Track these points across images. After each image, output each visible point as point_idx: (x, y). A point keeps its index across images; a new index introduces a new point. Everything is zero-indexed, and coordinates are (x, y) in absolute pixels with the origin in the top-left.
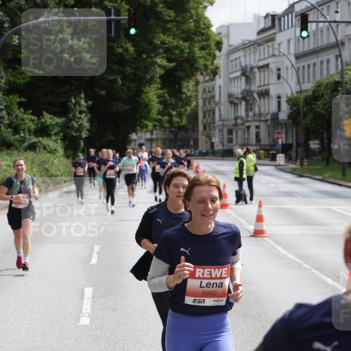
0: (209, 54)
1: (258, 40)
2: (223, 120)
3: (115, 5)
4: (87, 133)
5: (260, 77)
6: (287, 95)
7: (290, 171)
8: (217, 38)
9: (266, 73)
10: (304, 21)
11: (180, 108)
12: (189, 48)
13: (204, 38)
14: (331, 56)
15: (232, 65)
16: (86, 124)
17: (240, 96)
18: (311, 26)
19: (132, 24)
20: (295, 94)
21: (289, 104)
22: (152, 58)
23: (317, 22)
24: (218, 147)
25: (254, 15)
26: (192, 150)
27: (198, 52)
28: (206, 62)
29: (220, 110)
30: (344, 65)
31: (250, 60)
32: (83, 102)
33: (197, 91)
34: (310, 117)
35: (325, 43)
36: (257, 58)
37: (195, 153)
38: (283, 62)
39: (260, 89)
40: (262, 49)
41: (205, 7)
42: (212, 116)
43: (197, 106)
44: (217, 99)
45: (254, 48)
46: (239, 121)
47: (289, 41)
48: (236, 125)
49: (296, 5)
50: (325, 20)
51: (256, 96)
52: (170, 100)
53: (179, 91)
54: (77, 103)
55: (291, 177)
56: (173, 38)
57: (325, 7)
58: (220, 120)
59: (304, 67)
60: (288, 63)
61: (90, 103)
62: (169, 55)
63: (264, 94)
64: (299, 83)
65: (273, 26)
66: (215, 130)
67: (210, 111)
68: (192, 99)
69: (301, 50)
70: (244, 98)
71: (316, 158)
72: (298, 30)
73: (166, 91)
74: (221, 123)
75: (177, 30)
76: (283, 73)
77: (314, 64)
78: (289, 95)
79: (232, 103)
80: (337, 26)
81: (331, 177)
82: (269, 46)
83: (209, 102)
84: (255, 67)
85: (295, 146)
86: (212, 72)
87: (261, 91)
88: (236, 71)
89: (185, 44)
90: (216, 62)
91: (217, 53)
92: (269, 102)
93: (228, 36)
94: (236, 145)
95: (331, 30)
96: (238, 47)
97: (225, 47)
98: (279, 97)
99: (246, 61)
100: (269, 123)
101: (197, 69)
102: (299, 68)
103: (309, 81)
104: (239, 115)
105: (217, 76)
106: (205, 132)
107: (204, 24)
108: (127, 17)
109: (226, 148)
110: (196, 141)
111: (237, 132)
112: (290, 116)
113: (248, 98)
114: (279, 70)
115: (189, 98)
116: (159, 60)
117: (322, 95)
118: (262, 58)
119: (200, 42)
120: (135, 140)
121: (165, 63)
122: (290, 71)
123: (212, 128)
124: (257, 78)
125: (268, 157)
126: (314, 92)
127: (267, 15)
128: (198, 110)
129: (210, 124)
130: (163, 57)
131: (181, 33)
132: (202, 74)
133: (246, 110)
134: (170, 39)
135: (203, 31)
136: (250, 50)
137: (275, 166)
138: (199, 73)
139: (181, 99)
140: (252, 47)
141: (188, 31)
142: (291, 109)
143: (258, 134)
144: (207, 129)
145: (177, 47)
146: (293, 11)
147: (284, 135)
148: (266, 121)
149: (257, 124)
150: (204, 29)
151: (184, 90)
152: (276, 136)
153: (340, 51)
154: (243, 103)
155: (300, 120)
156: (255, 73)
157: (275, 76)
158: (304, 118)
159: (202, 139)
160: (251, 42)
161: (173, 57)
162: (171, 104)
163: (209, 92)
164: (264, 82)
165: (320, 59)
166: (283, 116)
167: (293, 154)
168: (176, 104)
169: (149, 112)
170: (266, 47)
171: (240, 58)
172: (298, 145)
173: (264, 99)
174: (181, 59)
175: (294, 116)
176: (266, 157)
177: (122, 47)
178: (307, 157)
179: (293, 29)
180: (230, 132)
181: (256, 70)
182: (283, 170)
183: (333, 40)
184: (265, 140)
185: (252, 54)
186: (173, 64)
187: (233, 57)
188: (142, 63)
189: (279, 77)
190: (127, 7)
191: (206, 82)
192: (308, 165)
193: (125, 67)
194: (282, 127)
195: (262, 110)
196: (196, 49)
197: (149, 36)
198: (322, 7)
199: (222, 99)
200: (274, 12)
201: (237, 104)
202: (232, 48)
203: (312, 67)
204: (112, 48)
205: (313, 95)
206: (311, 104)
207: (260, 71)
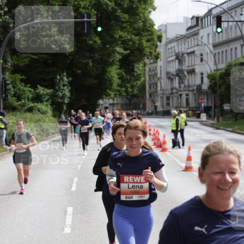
0: (153, 45)
1: (187, 34)
2: (163, 90)
3: (87, 11)
4: (68, 100)
5: (189, 61)
6: (207, 72)
7: (210, 125)
8: (159, 33)
9: (193, 57)
10: (219, 21)
11: (133, 82)
12: (139, 40)
13: (149, 33)
14: (238, 45)
15: (169, 52)
16: (68, 94)
17: (175, 73)
18: (224, 24)
19: (99, 24)
20: (213, 72)
21: (209, 79)
22: (113, 47)
23: (228, 22)
24: (160, 109)
25: (184, 17)
26: (142, 111)
27: (145, 43)
28: (151, 50)
29: (161, 83)
31: (182, 48)
32: (65, 79)
33: (145, 70)
34: (223, 87)
35: (234, 36)
36: (187, 47)
37: (144, 113)
38: (204, 50)
39: (189, 68)
40: (190, 41)
41: (150, 12)
42: (155, 87)
43: (145, 81)
44: (159, 75)
45: (184, 40)
46: (174, 91)
47: (208, 35)
48: (172, 93)
49: (213, 10)
50: (233, 20)
51: (186, 73)
52: (126, 76)
53: (133, 70)
54: (62, 79)
55: (211, 129)
56: (128, 34)
57: (233, 11)
58: (161, 90)
60: (208, 50)
61: (70, 79)
62: (125, 45)
63: (192, 72)
64: (216, 64)
65: (197, 25)
66: (157, 97)
67: (154, 84)
68: (142, 76)
69: (217, 41)
70: (177, 75)
71: (228, 116)
72: (215, 27)
73: (123, 70)
74: (161, 92)
75: (130, 28)
76: (204, 57)
77: (226, 51)
78: (209, 72)
79: (169, 78)
80: (242, 24)
81: (238, 129)
82: (194, 39)
83: (153, 78)
84: (185, 53)
85: (213, 107)
86: (155, 56)
87: (190, 70)
88: (172, 56)
89: (136, 37)
90: (158, 50)
91: (158, 43)
92: (195, 77)
93: (166, 32)
94: (172, 108)
95: (237, 27)
96: (172, 40)
97: (164, 40)
98: (202, 74)
99: (178, 49)
100: (195, 92)
101: (145, 54)
102: (215, 54)
103: (222, 63)
104: (174, 86)
105: (159, 60)
106: (151, 99)
107: (149, 24)
108: (95, 19)
109: (165, 109)
110: (144, 105)
111: (173, 98)
112: (210, 87)
113: (180, 75)
114: (202, 55)
115: (138, 75)
116: (118, 49)
118: (190, 47)
119: (147, 36)
120: (102, 105)
121: (122, 51)
122: (209, 56)
123: (155, 96)
124: (187, 61)
125: (195, 116)
126: (226, 70)
127: (193, 17)
128: (145, 83)
129: (154, 93)
130: (121, 47)
131: (133, 31)
132: (148, 58)
133: (179, 83)
134: (126, 34)
135: (148, 29)
136: (181, 41)
137: (200, 122)
138: (146, 58)
139: (133, 76)
140: (183, 40)
141: (139, 28)
142: (210, 82)
143: (187, 100)
144: (152, 96)
145: (131, 40)
146: (211, 14)
147: (205, 100)
148: (193, 90)
149: (187, 92)
151: (136, 70)
152: (200, 101)
153: (243, 42)
154: (177, 78)
155: (216, 90)
156: (185, 57)
157: (199, 59)
158: (219, 88)
159: (149, 104)
160: (182, 36)
161: (128, 47)
162: (127, 79)
163: (153, 71)
164: (192, 64)
166: (205, 87)
167: (212, 113)
168: (130, 79)
169: (111, 85)
170: (193, 39)
171: (174, 47)
172: (215, 107)
173: (192, 74)
174: (133, 48)
175: (212, 87)
176: (194, 115)
177: (92, 40)
178: (222, 115)
179: (211, 26)
180: (168, 98)
181: (186, 55)
182: (205, 125)
183: (239, 34)
184: (192, 104)
185: (183, 44)
186: (128, 52)
187: (169, 46)
188: (106, 51)
189: (202, 60)
190: (96, 12)
191: (151, 64)
192: (223, 121)
193: (94, 54)
194: (204, 95)
195: (190, 83)
196: (144, 41)
197: (111, 32)
198: (231, 11)
199: (162, 75)
200: (198, 15)
201: (173, 79)
202: (168, 40)
203: (224, 53)
204: (85, 41)
205: (226, 73)
206: (224, 78)
207: (189, 56)
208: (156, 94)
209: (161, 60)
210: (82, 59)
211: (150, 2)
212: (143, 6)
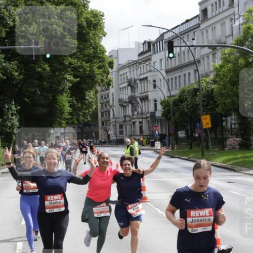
0: (105, 72)
1: (138, 60)
2: (116, 118)
4: (18, 129)
5: (141, 87)
6: (161, 99)
8: (110, 60)
9: (146, 84)
10: (171, 46)
11: (84, 110)
12: (90, 67)
13: (100, 60)
14: (191, 70)
15: (121, 79)
16: (17, 123)
17: (127, 101)
18: (176, 51)
20: (166, 98)
21: (162, 106)
22: (63, 75)
23: (180, 47)
24: (113, 137)
25: (135, 42)
27: (96, 70)
28: (103, 77)
29: (113, 111)
30: (200, 76)
31: (134, 75)
32: (14, 107)
33: (96, 98)
34: (177, 114)
35: (187, 61)
36: (139, 73)
37: (97, 142)
38: (157, 76)
39: (142, 95)
40: (142, 67)
41: (101, 38)
42: (108, 115)
43: (96, 109)
44: (111, 103)
45: (137, 66)
46: (127, 119)
47: (161, 60)
48: (125, 121)
49: (165, 35)
50: (186, 45)
51: (139, 100)
52: (78, 104)
53: (84, 98)
54: (9, 108)
56: (78, 60)
57: (185, 36)
58: (113, 118)
59: (172, 79)
60: (160, 76)
61: (19, 108)
62: (76, 72)
63: (145, 99)
64: (169, 90)
65: (149, 50)
66: (110, 126)
67: (106, 112)
68: (93, 104)
69: (170, 67)
70: (130, 102)
71: (183, 143)
72: (167, 52)
73: (74, 98)
74: (114, 120)
75: (80, 54)
76: (158, 84)
77: (180, 77)
78: (163, 99)
79: (121, 105)
80: (195, 49)
81: (193, 157)
82: (147, 65)
83: (106, 105)
85: (167, 134)
86: (107, 84)
87: (143, 96)
88: (124, 83)
89: (87, 64)
90: (109, 76)
91: (110, 70)
92: (148, 104)
93: (117, 58)
94: (126, 136)
95: (190, 52)
96: (123, 66)
97: (115, 66)
98: (155, 101)
99: (131, 76)
100: (149, 119)
101: (96, 82)
102: (168, 80)
103: (176, 89)
104: (127, 114)
105: (111, 87)
106: (103, 127)
107: (100, 51)
109: (118, 138)
110: (97, 134)
111: (126, 126)
112: (163, 114)
113: (133, 102)
114: (154, 81)
115: (90, 103)
116: (68, 77)
117: (186, 99)
118: (142, 73)
119: (98, 63)
121: (71, 78)
122: (162, 82)
123: (108, 124)
124: (139, 87)
126: (180, 96)
127: (145, 42)
128: (97, 111)
129: (107, 120)
130: (70, 74)
131: (84, 57)
132: (100, 85)
133: (132, 111)
134: (76, 60)
135: (99, 55)
136: (133, 67)
137: (154, 150)
138: (97, 85)
139: (85, 104)
140: (135, 66)
141: (89, 55)
142: (164, 109)
143: (141, 128)
144: (105, 124)
145: (81, 67)
146: (163, 39)
147: (159, 128)
148: (147, 118)
149: (141, 120)
150: (100, 54)
151: (87, 98)
152: (154, 129)
153: (197, 67)
154: (130, 105)
155: (170, 116)
156: (138, 84)
157: (152, 86)
158: (173, 115)
159: (101, 132)
160: (134, 62)
161: (79, 74)
162: (78, 107)
163: (105, 98)
164: (144, 90)
165: (183, 73)
166: (159, 114)
167: (167, 141)
168: (82, 107)
169: (62, 113)
170: (145, 65)
171: (126, 73)
172: (170, 135)
173: (145, 102)
174: (84, 76)
175: (166, 114)
176: (148, 144)
177: (41, 67)
178: (177, 143)
179: (164, 51)
180: (121, 127)
181: (138, 81)
183: (192, 59)
184: (146, 131)
185: (135, 71)
186: (78, 79)
187: (121, 73)
188: (55, 79)
189: (155, 86)
191: (103, 91)
192: (177, 149)
193: (43, 82)
194: (158, 122)
195: (144, 110)
196: (95, 68)
197: (61, 59)
198: (183, 36)
199: (114, 103)
200: (150, 40)
201: (126, 106)
202: (120, 66)
203: (178, 78)
204: (34, 68)
205: (179, 99)
206: (178, 105)
207: (141, 83)
208: (108, 122)
209: (113, 87)
210: (30, 88)
211: (100, 27)
212: (93, 32)
